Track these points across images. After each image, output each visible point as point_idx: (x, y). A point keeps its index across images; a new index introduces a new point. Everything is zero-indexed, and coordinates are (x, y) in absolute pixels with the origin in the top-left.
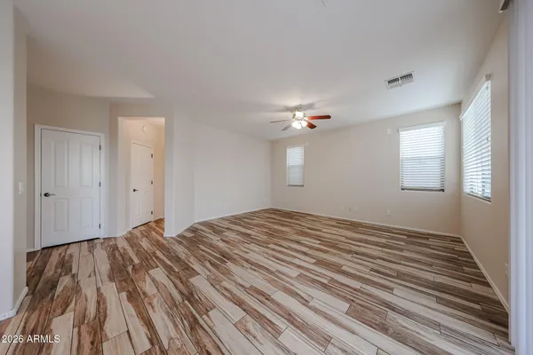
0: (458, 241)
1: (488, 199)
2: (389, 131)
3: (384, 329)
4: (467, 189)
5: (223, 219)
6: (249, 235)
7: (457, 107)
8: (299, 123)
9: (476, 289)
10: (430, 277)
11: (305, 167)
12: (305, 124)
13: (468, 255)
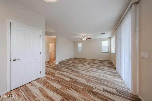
0: (111, 61)
1: (114, 53)
2: (100, 41)
3: (103, 70)
4: (112, 52)
5: (65, 60)
6: (75, 63)
7: (110, 38)
8: (84, 39)
9: (113, 66)
10: (107, 65)
11: (82, 48)
12: (85, 39)
13: (112, 63)
